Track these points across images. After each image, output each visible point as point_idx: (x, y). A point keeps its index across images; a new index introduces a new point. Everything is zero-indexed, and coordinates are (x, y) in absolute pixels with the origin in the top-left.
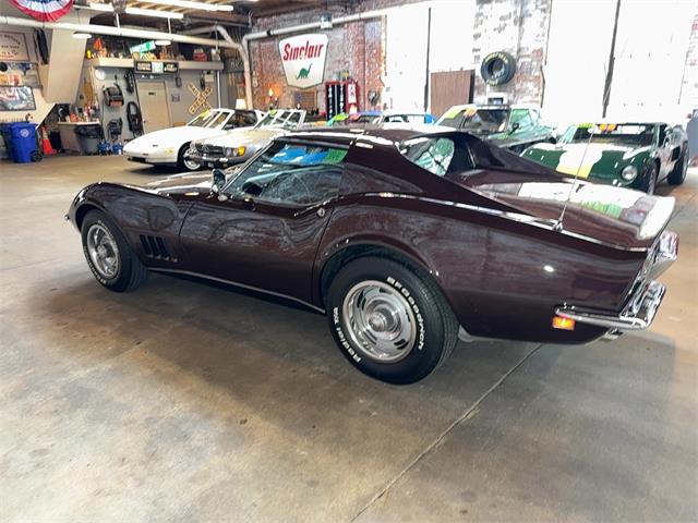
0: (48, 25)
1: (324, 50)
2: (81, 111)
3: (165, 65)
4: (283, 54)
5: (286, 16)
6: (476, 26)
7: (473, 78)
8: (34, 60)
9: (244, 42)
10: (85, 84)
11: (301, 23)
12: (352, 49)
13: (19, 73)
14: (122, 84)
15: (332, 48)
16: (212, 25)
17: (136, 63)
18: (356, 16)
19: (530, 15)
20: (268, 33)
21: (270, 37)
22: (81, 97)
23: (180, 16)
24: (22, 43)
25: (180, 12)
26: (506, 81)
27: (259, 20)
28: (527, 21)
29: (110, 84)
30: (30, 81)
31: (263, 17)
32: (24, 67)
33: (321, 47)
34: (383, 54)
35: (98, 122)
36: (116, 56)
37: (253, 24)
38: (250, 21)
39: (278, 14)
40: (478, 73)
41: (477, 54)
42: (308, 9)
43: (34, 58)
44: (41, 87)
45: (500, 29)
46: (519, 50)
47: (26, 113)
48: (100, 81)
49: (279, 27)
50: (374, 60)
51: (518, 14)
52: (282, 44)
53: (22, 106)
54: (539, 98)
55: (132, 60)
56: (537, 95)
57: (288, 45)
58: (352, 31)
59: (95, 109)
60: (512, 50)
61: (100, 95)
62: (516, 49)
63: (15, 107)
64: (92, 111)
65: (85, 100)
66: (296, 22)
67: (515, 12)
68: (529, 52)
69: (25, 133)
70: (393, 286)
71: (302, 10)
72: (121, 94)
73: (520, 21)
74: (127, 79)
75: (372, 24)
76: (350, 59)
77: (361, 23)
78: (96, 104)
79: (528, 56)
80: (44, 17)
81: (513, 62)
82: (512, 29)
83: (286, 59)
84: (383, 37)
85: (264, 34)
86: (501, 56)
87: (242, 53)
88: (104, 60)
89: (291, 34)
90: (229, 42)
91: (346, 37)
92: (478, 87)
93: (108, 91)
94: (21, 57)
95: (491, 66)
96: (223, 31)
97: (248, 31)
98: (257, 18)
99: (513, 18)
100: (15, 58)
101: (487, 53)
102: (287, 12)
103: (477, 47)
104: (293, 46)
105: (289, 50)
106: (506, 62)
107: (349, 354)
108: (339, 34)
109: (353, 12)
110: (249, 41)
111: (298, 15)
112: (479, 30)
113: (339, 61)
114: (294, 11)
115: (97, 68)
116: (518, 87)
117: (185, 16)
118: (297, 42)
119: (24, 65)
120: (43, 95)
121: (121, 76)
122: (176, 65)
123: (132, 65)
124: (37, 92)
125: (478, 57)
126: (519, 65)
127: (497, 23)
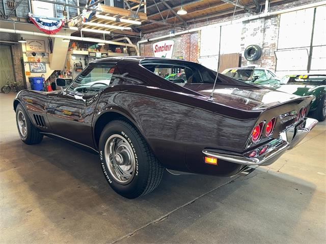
0: (51, 36)
1: (172, 47)
2: (65, 73)
3: (102, 54)
4: (154, 49)
5: (156, 33)
6: (242, 34)
7: (240, 58)
8: (47, 51)
9: (138, 45)
10: (68, 62)
11: (163, 36)
12: (185, 46)
13: (40, 57)
14: (83, 62)
15: (176, 46)
16: (124, 37)
17: (89, 53)
18: (187, 31)
19: (269, 28)
20: (148, 40)
21: (149, 42)
22: (66, 68)
23: (109, 33)
24: (43, 44)
25: (109, 30)
26: (257, 59)
27: (145, 35)
28: (267, 30)
29: (78, 62)
30: (45, 60)
31: (147, 33)
32: (43, 54)
33: (171, 45)
34: (199, 48)
35: (71, 78)
36: (81, 50)
37: (142, 37)
38: (141, 35)
39: (153, 32)
40: (243, 56)
41: (243, 46)
42: (166, 29)
43: (48, 51)
44: (49, 63)
45: (254, 35)
46: (263, 44)
47: (42, 74)
48: (74, 60)
49: (153, 38)
50: (194, 51)
51: (263, 27)
52: (154, 45)
53: (40, 71)
54: (274, 67)
55: (88, 52)
56: (273, 66)
57: (157, 46)
58: (185, 38)
59: (70, 73)
60: (259, 44)
61: (73, 67)
62: (262, 44)
63: (38, 71)
64: (69, 73)
65: (67, 69)
66: (160, 35)
67: (261, 26)
68: (269, 45)
69: (39, 82)
70: (124, 136)
71: (163, 29)
72: (82, 66)
73: (264, 30)
74: (85, 60)
75: (194, 35)
76: (183, 51)
77: (189, 34)
78: (71, 70)
79: (268, 47)
80: (49, 32)
81: (260, 50)
82: (260, 34)
83: (155, 52)
84: (199, 40)
85: (146, 41)
86: (254, 47)
87: (136, 49)
88: (76, 51)
89: (158, 41)
90: (131, 44)
91: (182, 40)
92: (243, 62)
93: (76, 65)
94: (42, 50)
95: (250, 51)
96: (128, 40)
97: (140, 40)
98: (144, 34)
99: (260, 29)
100: (39, 51)
101: (247, 45)
102: (156, 31)
103: (243, 44)
104: (159, 46)
105: (157, 48)
106: (257, 49)
107: (106, 178)
108: (179, 40)
109: (186, 30)
110: (140, 44)
111: (161, 32)
112: (244, 35)
113: (178, 52)
114: (159, 30)
115: (73, 55)
116: (263, 62)
117: (111, 32)
118: (160, 44)
119: (43, 53)
120: (50, 66)
121: (83, 58)
122: (107, 54)
123: (88, 54)
124: (47, 65)
125: (243, 48)
126: (263, 51)
127: (252, 32)
